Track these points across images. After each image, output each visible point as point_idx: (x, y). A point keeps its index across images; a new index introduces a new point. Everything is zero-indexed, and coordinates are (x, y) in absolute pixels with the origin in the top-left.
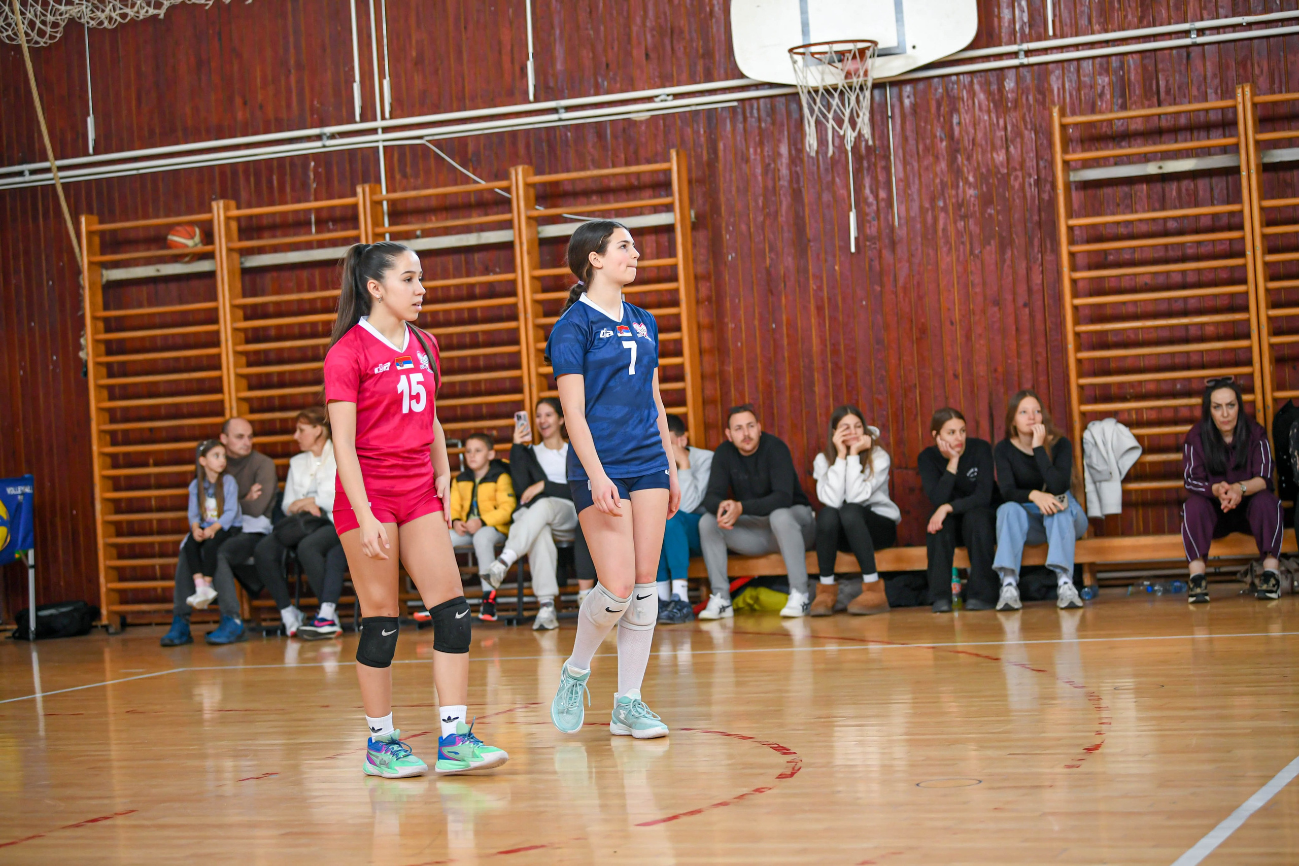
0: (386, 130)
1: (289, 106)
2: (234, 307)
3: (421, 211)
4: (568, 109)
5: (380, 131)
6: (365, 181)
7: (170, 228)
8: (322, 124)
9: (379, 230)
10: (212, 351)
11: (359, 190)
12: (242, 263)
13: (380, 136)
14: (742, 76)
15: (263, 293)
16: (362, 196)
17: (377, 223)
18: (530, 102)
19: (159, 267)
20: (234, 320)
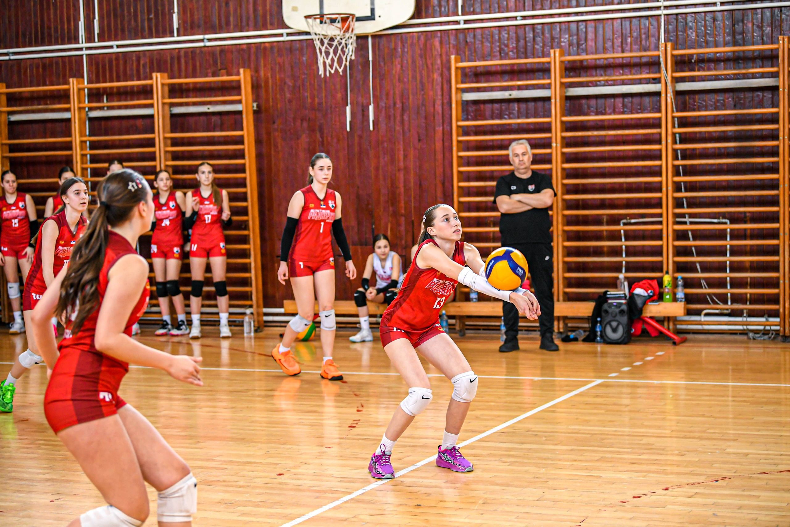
4: (210, 40)
9: (82, 105)
11: (71, 80)
12: (9, 119)
14: (289, 28)
16: (73, 84)
18: (174, 36)
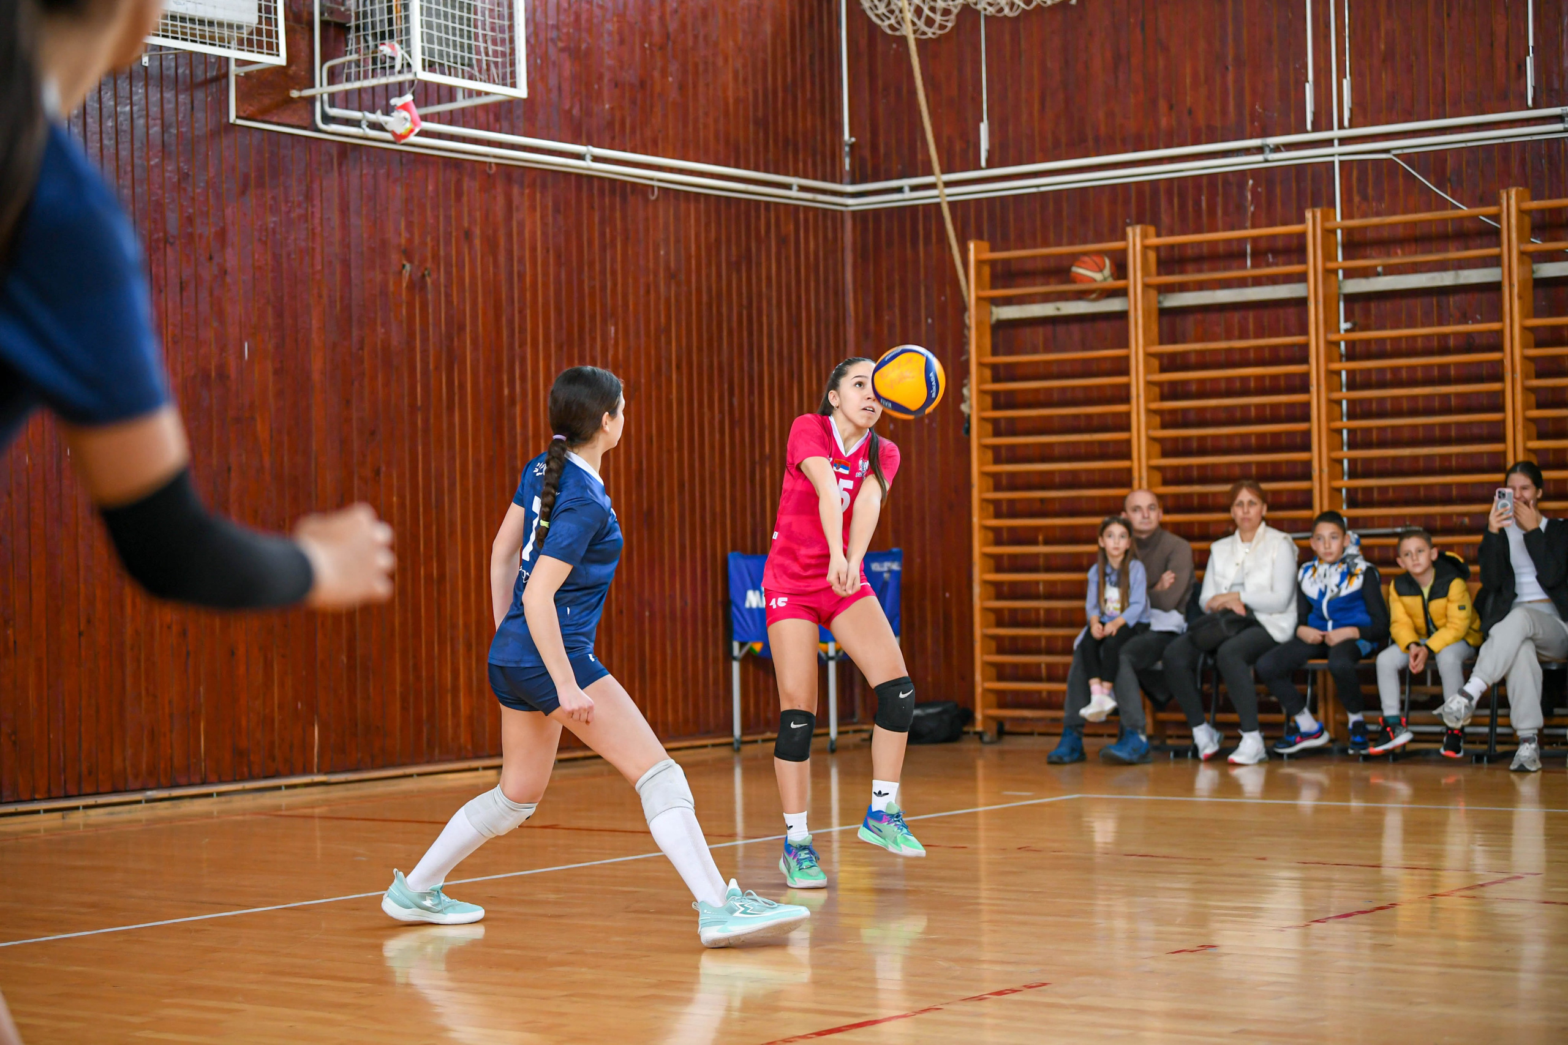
0: (1343, 141)
1: (1224, 112)
2: (1148, 355)
3: (1384, 242)
5: (1336, 142)
6: (1314, 205)
7: (1075, 258)
8: (1264, 134)
9: (1331, 265)
10: (1121, 408)
11: (1309, 215)
12: (1160, 302)
13: (1337, 149)
15: (1184, 341)
16: (1312, 223)
17: (1329, 256)
18: (1528, 108)
19: (1061, 305)
20: (1148, 370)
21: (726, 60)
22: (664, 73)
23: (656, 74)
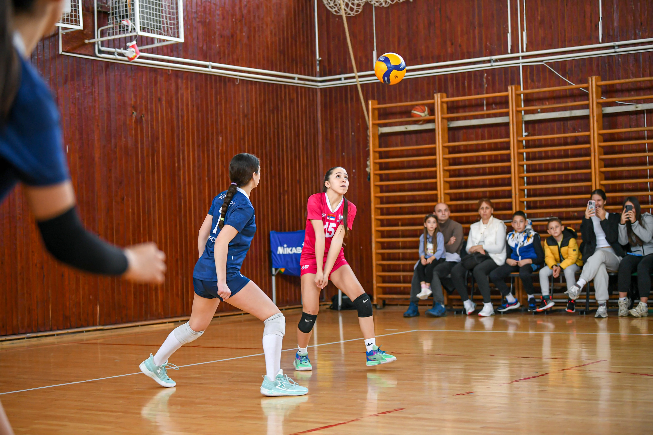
0: (524, 57)
1: (474, 45)
2: (444, 147)
3: (541, 99)
4: (620, 46)
5: (521, 58)
6: (512, 84)
7: (413, 107)
8: (491, 55)
9: (519, 109)
10: (433, 169)
11: (509, 88)
12: (448, 125)
13: (521, 61)
15: (458, 141)
16: (511, 91)
17: (518, 105)
18: (600, 43)
19: (407, 126)
20: (444, 154)
21: (267, 25)
22: (241, 32)
23: (238, 32)
